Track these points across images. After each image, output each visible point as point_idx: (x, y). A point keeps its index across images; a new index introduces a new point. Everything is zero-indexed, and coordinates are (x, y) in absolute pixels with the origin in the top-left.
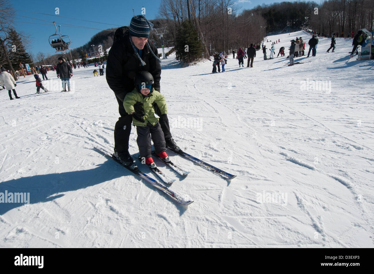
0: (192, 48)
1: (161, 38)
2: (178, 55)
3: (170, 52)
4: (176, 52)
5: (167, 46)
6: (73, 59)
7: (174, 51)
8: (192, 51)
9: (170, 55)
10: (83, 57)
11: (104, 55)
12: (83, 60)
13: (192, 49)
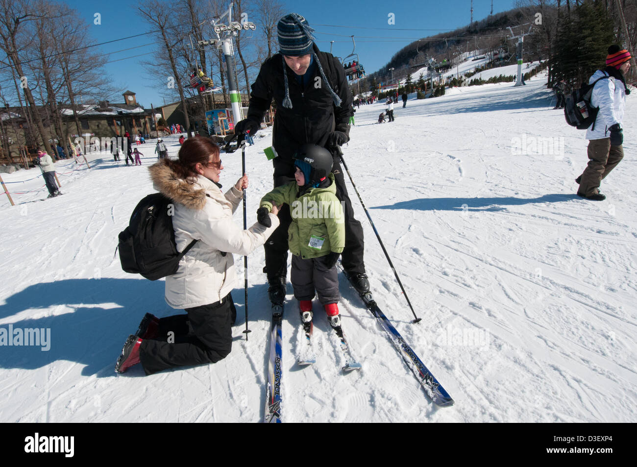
0: (593, 62)
1: (519, 44)
2: (553, 79)
3: (534, 72)
4: (549, 70)
5: (529, 60)
6: (361, 93)
7: (544, 68)
8: (591, 69)
9: (533, 78)
10: (374, 88)
11: (406, 83)
12: (373, 93)
13: (594, 64)
